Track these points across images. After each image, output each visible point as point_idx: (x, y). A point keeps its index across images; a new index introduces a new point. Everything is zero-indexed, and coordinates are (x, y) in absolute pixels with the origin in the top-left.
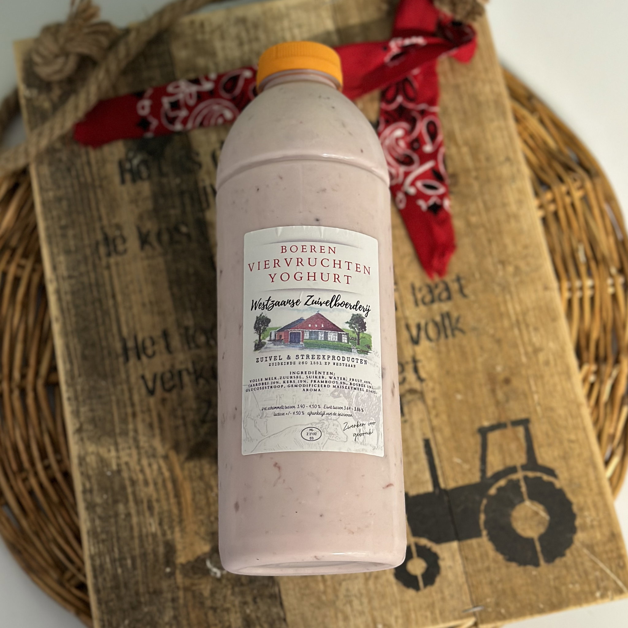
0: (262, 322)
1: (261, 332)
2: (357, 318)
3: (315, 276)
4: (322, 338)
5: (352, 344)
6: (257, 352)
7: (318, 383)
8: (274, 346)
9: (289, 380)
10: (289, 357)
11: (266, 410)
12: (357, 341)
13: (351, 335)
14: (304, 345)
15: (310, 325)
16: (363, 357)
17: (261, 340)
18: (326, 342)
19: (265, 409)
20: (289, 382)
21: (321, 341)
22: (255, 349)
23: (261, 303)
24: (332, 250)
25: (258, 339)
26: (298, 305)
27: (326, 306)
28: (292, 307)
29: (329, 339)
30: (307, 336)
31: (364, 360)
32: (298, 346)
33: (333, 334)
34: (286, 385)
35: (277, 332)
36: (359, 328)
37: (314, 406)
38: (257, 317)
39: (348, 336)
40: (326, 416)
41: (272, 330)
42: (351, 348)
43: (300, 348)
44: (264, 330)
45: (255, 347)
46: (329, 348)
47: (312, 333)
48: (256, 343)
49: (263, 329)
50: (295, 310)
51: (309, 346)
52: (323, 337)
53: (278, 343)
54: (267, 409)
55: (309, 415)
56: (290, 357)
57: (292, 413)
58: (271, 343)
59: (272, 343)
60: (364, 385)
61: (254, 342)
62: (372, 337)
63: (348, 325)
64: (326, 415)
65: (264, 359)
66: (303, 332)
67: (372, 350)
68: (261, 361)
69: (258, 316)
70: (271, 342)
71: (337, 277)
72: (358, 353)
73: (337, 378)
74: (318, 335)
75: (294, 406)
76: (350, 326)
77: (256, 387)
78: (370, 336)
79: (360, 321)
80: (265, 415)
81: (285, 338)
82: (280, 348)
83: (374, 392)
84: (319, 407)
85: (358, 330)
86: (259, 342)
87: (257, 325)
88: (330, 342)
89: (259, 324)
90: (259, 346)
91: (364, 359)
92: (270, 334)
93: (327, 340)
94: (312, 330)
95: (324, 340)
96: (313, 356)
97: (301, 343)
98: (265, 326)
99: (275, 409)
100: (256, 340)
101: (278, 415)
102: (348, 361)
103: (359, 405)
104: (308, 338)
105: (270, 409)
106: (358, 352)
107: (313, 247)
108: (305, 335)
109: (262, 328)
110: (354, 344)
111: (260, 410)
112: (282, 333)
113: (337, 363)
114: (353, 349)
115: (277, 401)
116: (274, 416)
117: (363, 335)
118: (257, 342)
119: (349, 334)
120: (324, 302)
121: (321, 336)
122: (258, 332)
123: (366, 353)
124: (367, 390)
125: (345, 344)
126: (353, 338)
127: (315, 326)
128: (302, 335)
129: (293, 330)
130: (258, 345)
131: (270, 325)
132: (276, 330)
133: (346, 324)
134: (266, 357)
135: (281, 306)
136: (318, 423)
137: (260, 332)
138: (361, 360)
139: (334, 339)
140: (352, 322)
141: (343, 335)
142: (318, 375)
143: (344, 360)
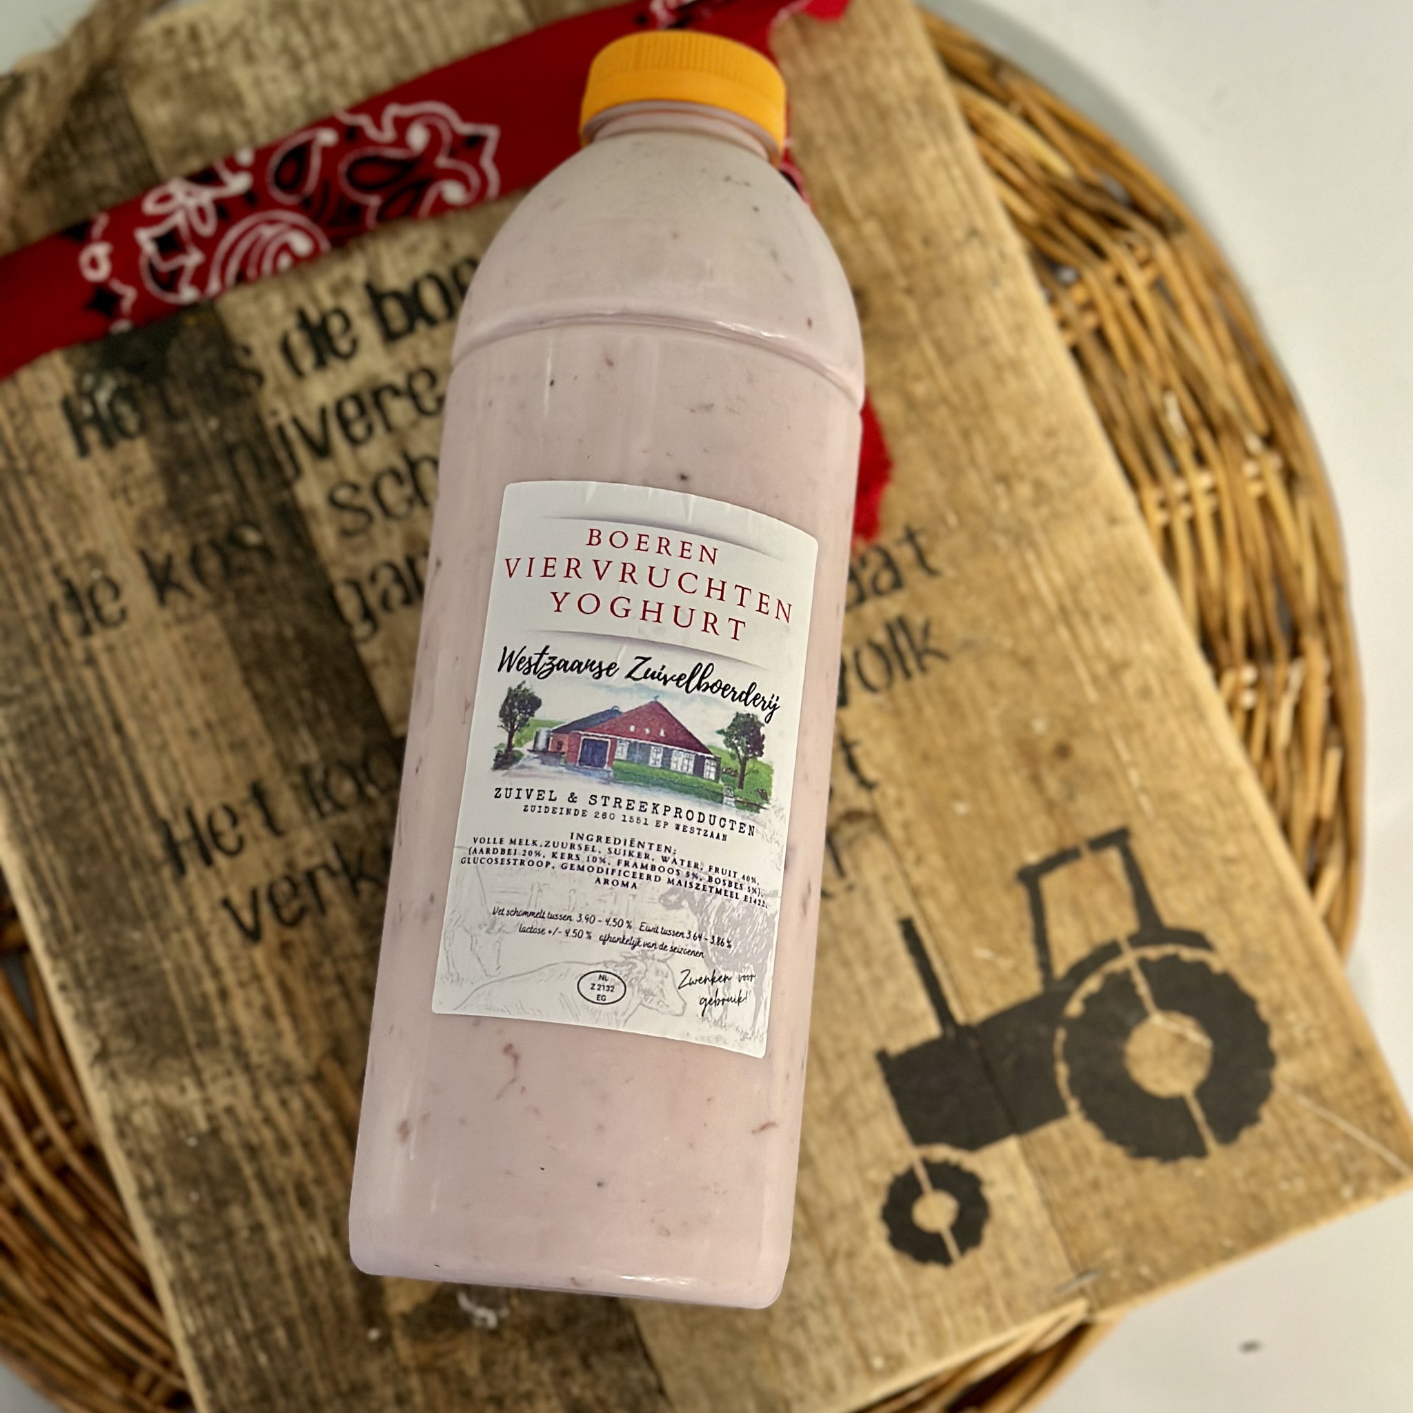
0: (521, 702)
1: (515, 727)
2: (745, 723)
3: (659, 613)
4: (657, 762)
5: (725, 785)
6: (500, 773)
7: (634, 869)
8: (542, 766)
9: (567, 851)
10: (572, 798)
11: (502, 914)
12: (739, 778)
13: (725, 763)
14: (611, 774)
15: (632, 728)
16: (748, 818)
17: (514, 746)
18: (666, 772)
19: (501, 912)
20: (566, 856)
21: (654, 768)
22: (495, 765)
23: (524, 658)
24: (708, 554)
25: (506, 742)
26: (610, 676)
27: (677, 687)
28: (597, 678)
29: (673, 766)
30: (622, 752)
31: (748, 826)
32: (597, 774)
33: (683, 755)
34: (557, 862)
35: (551, 734)
36: (747, 747)
37: (617, 921)
38: (510, 690)
39: (719, 765)
40: (642, 950)
41: (542, 726)
42: (722, 794)
43: (601, 778)
44: (524, 723)
45: (495, 760)
46: (672, 789)
47: (635, 747)
48: (499, 751)
49: (519, 721)
50: (600, 686)
51: (624, 777)
52: (661, 760)
53: (552, 759)
54: (505, 912)
55: (602, 942)
56: (576, 798)
57: (564, 933)
58: (535, 758)
59: (537, 758)
60: (741, 885)
61: (495, 748)
62: (775, 773)
63: (723, 737)
64: (642, 947)
65: (515, 793)
66: (614, 742)
67: (770, 802)
68: (506, 797)
69: (513, 688)
70: (536, 756)
71: (711, 619)
72: (738, 807)
73: (679, 862)
74: (648, 755)
75: (570, 917)
76: (727, 739)
77: (487, 856)
78: (769, 769)
79: (752, 731)
80: (497, 927)
81: (569, 751)
82: (556, 772)
83: (762, 904)
84: (629, 927)
85: (743, 752)
86: (506, 751)
87: (507, 707)
88: (675, 774)
89: (512, 706)
90: (505, 759)
91: (749, 823)
92: (534, 734)
93: (667, 767)
94: (637, 740)
95: (661, 768)
96: (630, 802)
97: (605, 767)
98: (525, 714)
99: (525, 917)
100: (501, 745)
101: (529, 930)
102: (711, 824)
103: (724, 931)
104: (624, 757)
105: (512, 913)
106: (738, 804)
107: (664, 543)
108: (619, 749)
109: (518, 718)
110: (730, 785)
111: (488, 912)
112: (566, 739)
113: (685, 827)
114: (727, 796)
115: (531, 896)
116: (520, 931)
117: (754, 767)
118: (503, 750)
119: (722, 760)
120: (673, 677)
121: (656, 757)
122: (507, 725)
123: (755, 808)
124: (746, 896)
125: (708, 782)
126: (729, 771)
127: (645, 731)
128: (611, 748)
129: (591, 734)
130: (506, 757)
131: (539, 714)
132: (552, 727)
133: (719, 735)
134: (519, 790)
135: (569, 671)
136: (622, 964)
137: (512, 726)
138: (742, 826)
139: (685, 768)
140: (733, 732)
141: (707, 761)
142: (636, 850)
143: (701, 820)
